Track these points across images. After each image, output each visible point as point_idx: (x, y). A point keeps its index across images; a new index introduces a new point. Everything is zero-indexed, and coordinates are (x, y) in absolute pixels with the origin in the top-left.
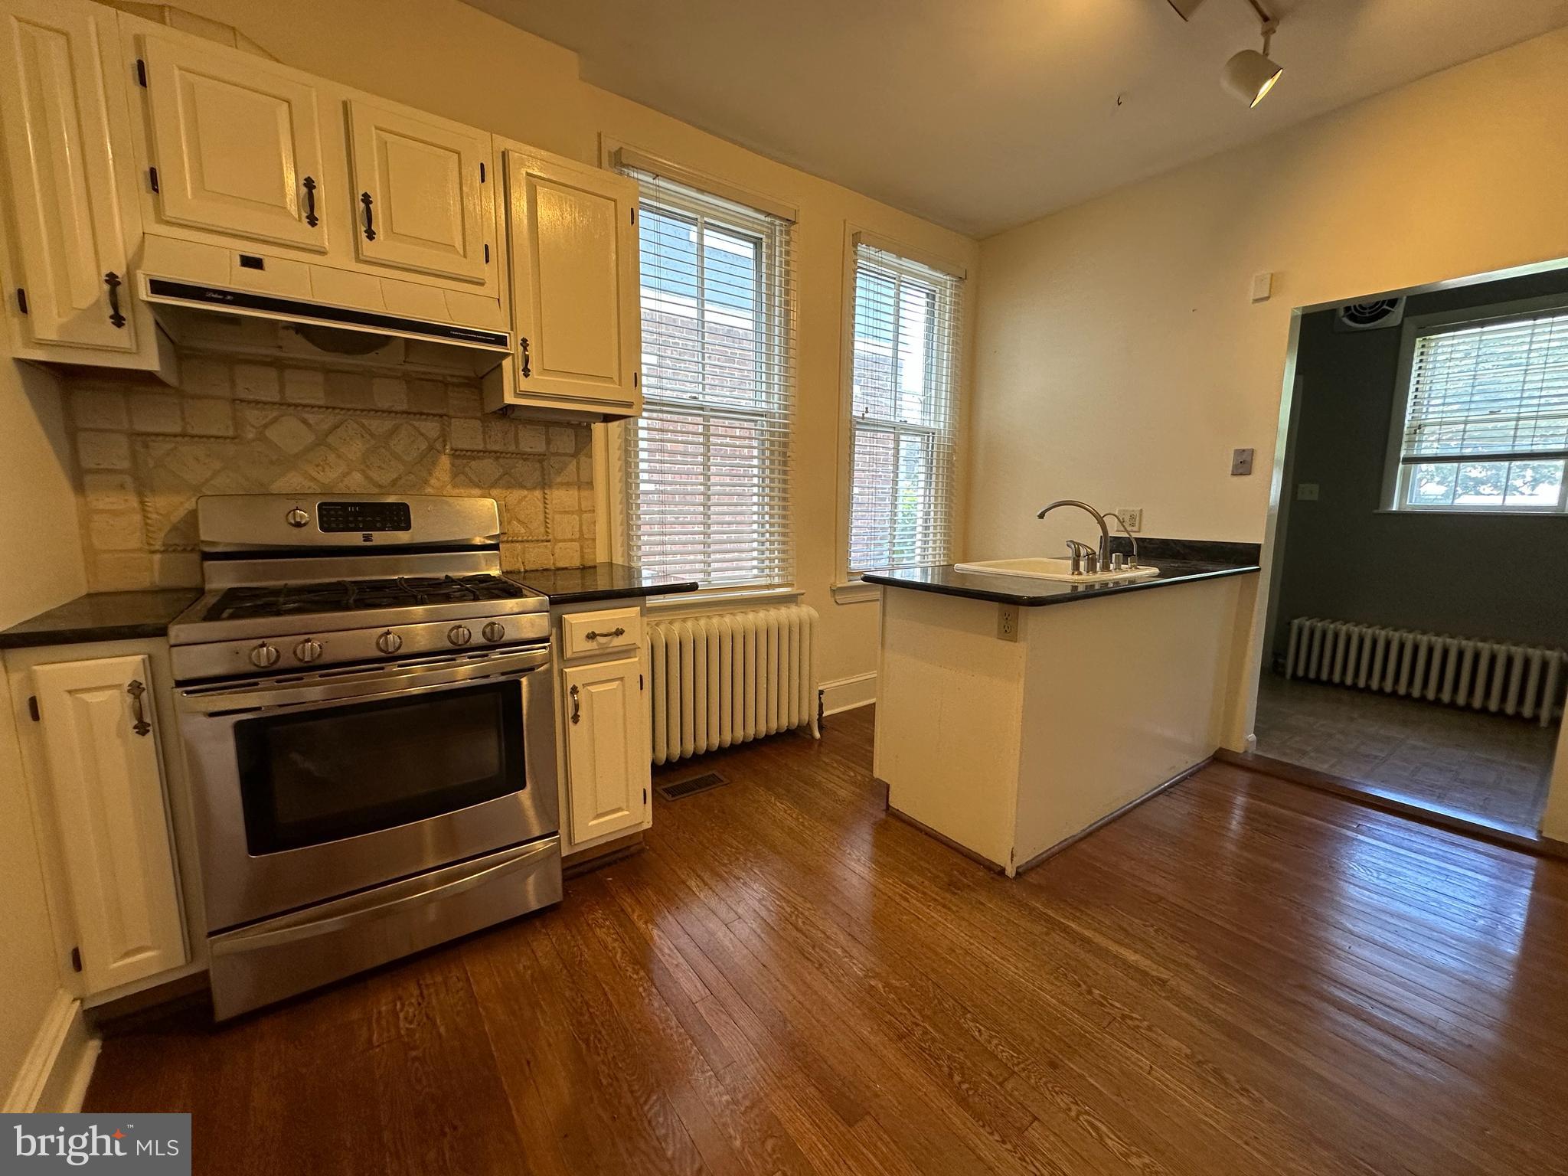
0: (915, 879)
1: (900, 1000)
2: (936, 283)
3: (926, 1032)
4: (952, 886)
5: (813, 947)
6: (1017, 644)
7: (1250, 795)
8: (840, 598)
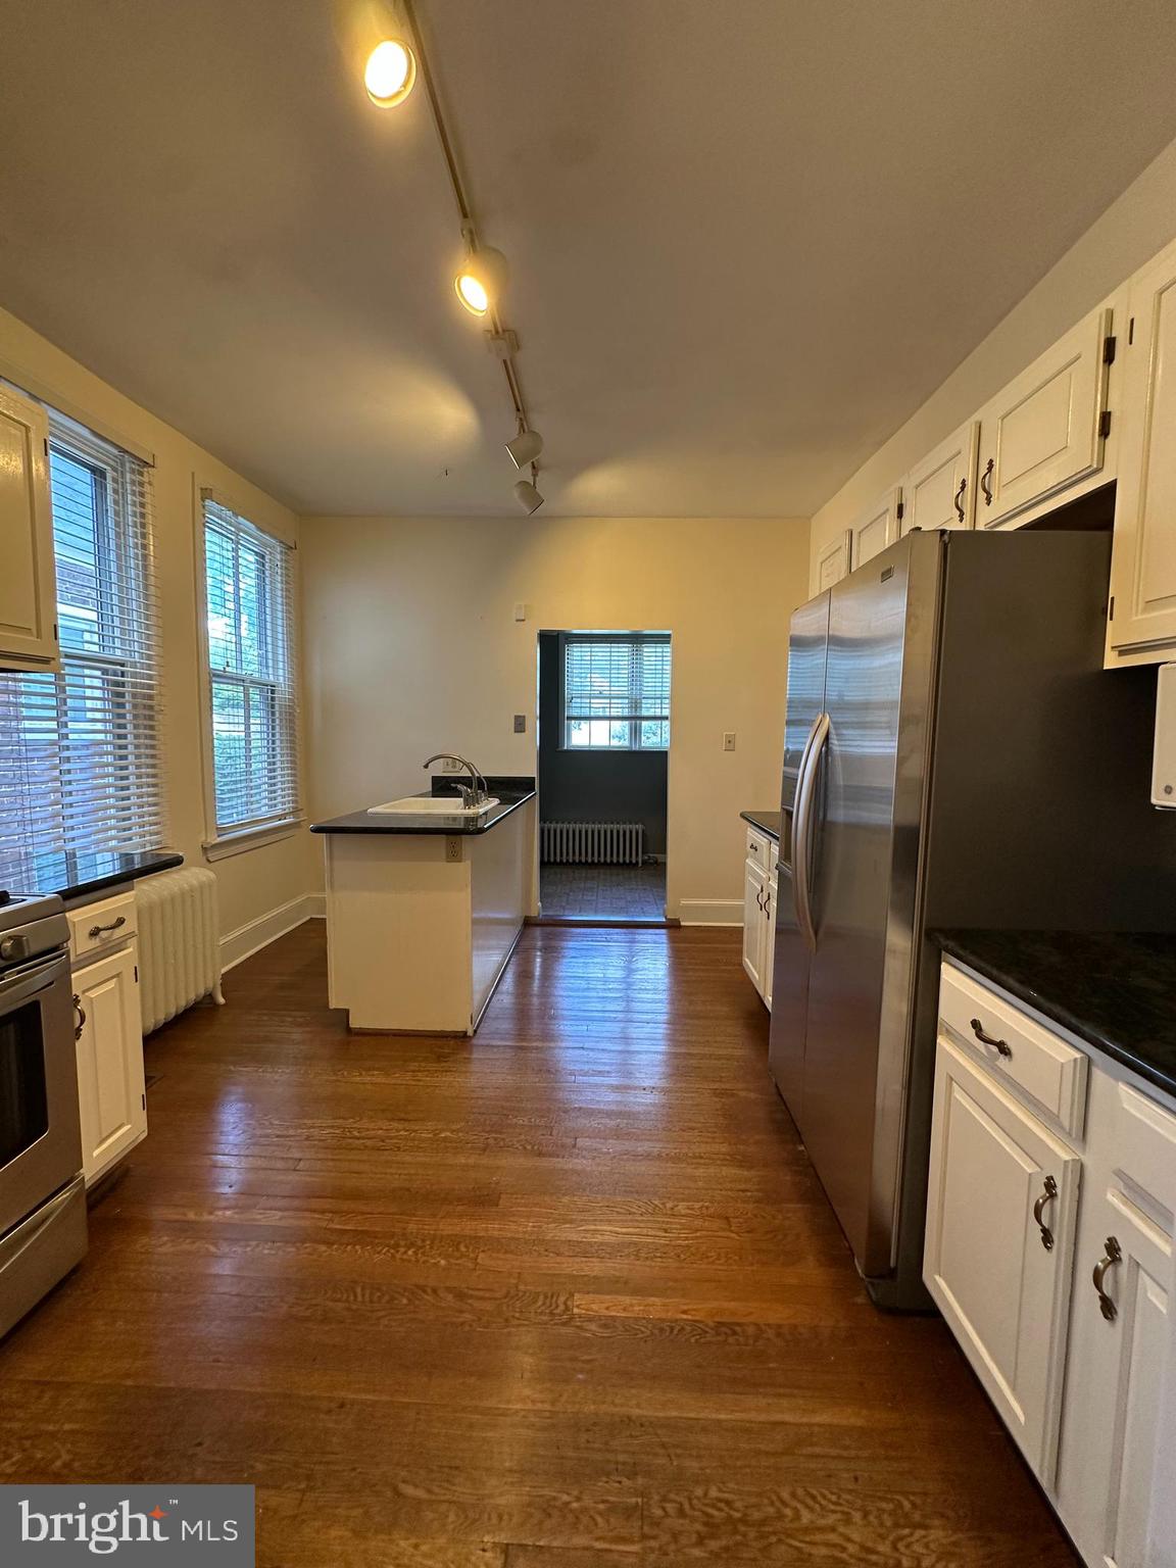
0: (413, 1066)
1: (467, 1133)
2: (265, 545)
3: (495, 1139)
4: (440, 1058)
5: (383, 1141)
6: (462, 863)
7: (542, 940)
8: (212, 856)
